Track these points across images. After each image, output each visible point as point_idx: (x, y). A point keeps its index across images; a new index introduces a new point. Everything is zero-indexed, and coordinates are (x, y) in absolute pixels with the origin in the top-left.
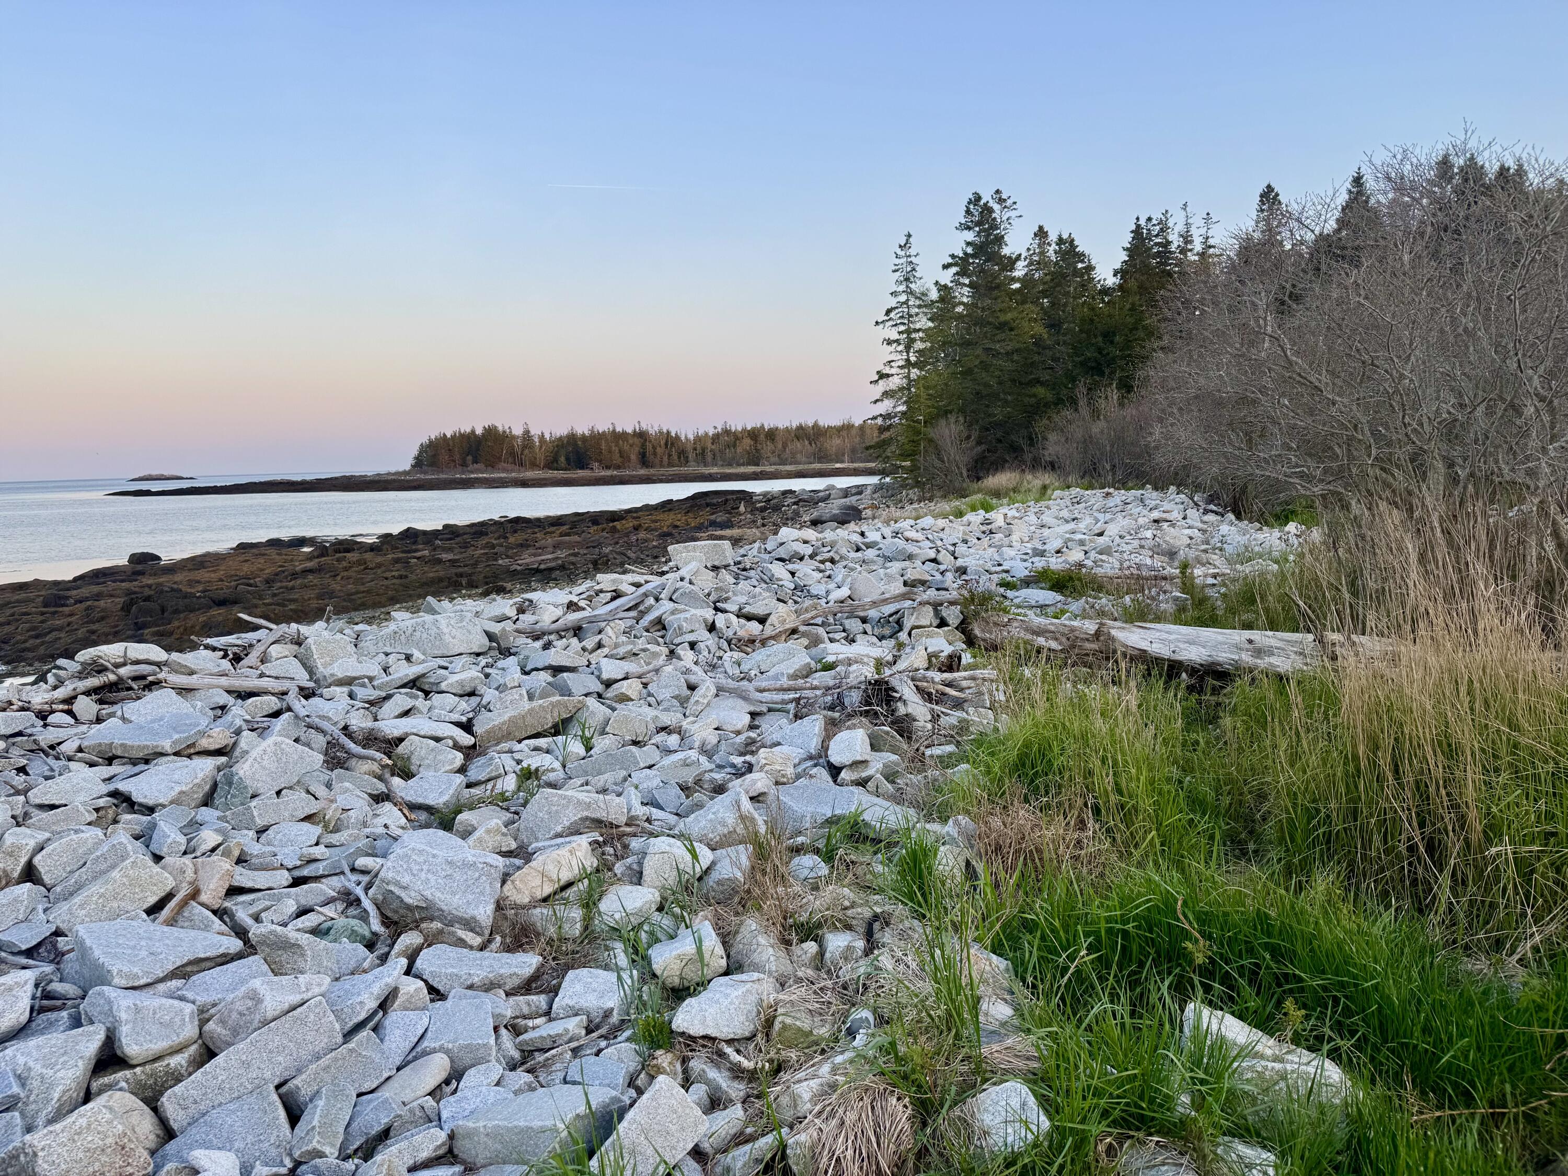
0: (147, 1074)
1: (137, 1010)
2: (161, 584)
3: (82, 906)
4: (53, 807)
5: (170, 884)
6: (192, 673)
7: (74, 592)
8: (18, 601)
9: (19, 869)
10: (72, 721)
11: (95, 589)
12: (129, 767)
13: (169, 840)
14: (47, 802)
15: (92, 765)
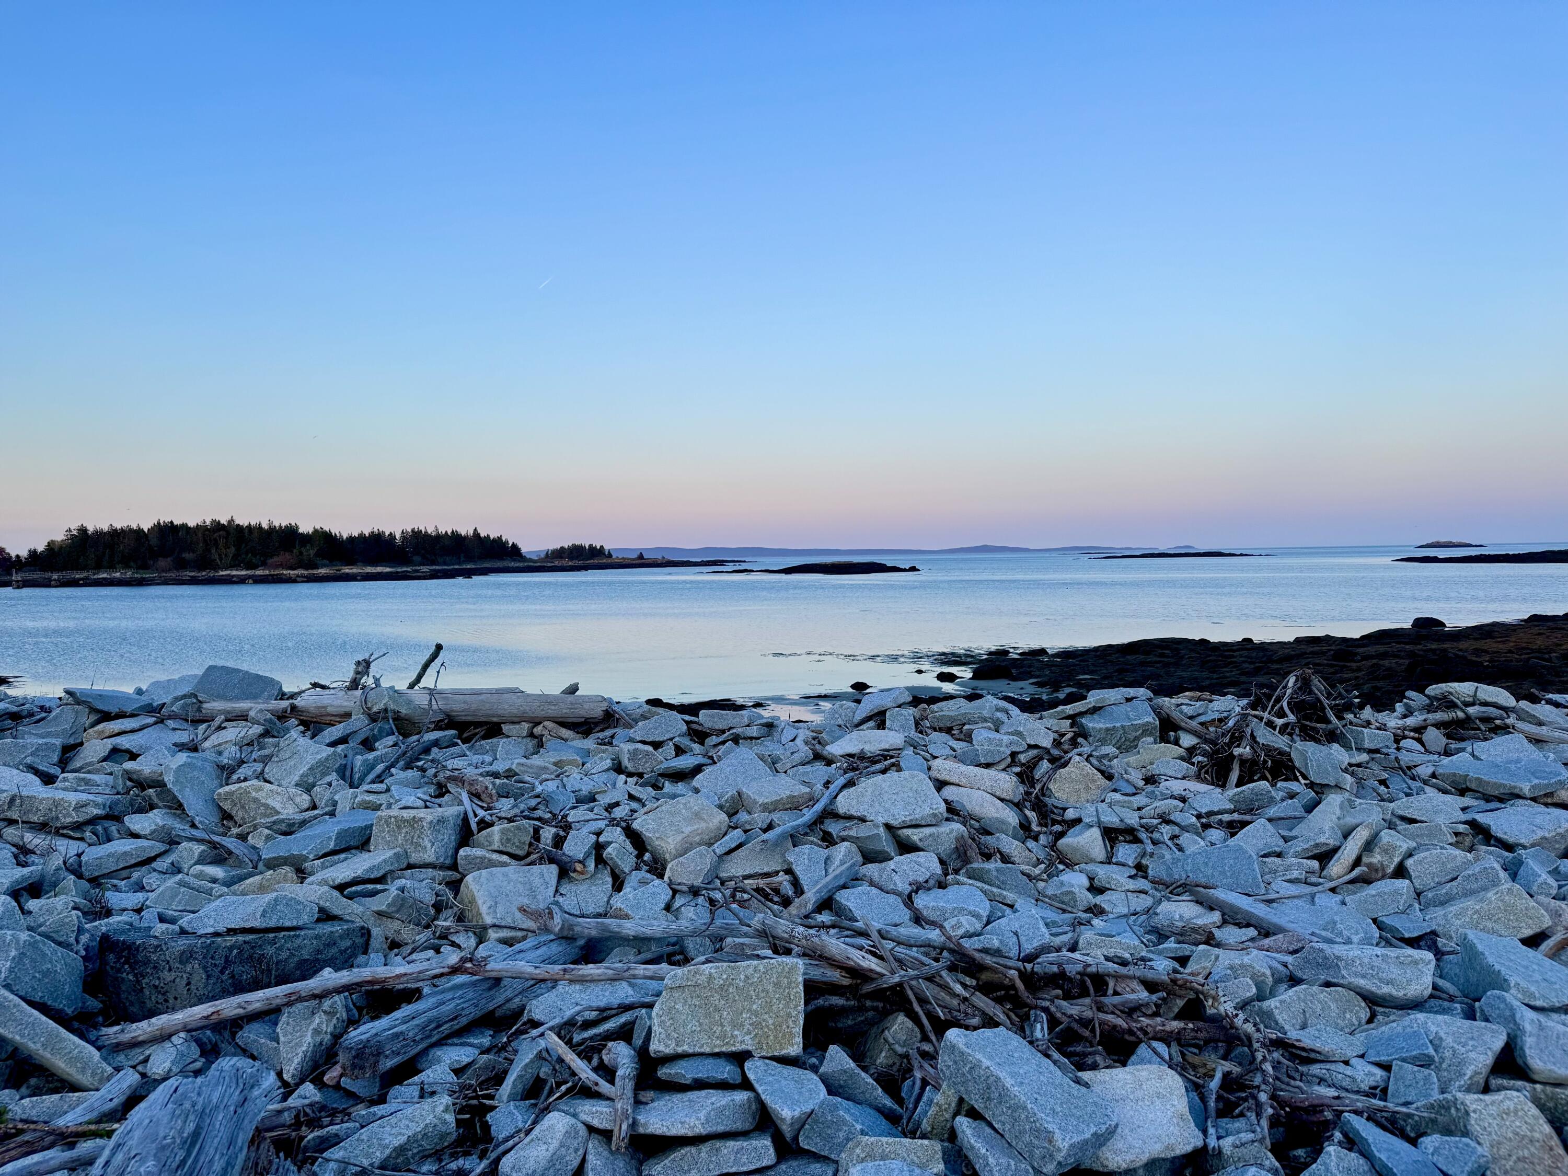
0: (1547, 1095)
1: (1541, 1027)
2: (1445, 650)
3: (1457, 916)
4: (1412, 821)
5: (1547, 922)
6: (1540, 724)
7: (1361, 650)
8: (1312, 653)
9: (1392, 867)
10: (1422, 750)
11: (1381, 649)
12: (1483, 802)
13: (1540, 880)
14: (1409, 816)
15: (1445, 792)
